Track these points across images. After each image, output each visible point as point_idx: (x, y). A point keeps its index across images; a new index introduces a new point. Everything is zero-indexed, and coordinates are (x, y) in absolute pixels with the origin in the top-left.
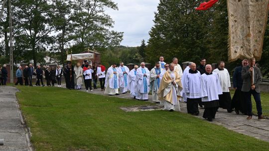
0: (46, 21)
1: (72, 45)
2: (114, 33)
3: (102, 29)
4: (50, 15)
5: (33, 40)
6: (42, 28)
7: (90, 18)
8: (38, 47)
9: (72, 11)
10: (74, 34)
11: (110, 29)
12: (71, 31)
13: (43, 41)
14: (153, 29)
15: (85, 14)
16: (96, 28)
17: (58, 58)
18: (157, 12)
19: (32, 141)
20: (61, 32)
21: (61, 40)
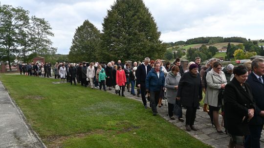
0: (15, 41)
1: (30, 54)
2: (52, 48)
3: (46, 46)
4: (17, 38)
5: (8, 51)
6: (13, 45)
7: (39, 40)
8: (11, 55)
9: (30, 36)
10: (31, 48)
11: (51, 46)
12: (30, 46)
13: (13, 52)
14: (72, 47)
15: (36, 38)
16: (43, 45)
17: (23, 60)
18: (74, 39)
19: (9, 94)
20: (24, 47)
21: (24, 51)
